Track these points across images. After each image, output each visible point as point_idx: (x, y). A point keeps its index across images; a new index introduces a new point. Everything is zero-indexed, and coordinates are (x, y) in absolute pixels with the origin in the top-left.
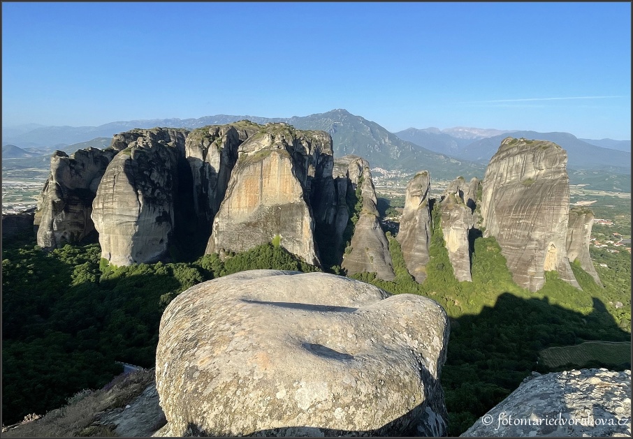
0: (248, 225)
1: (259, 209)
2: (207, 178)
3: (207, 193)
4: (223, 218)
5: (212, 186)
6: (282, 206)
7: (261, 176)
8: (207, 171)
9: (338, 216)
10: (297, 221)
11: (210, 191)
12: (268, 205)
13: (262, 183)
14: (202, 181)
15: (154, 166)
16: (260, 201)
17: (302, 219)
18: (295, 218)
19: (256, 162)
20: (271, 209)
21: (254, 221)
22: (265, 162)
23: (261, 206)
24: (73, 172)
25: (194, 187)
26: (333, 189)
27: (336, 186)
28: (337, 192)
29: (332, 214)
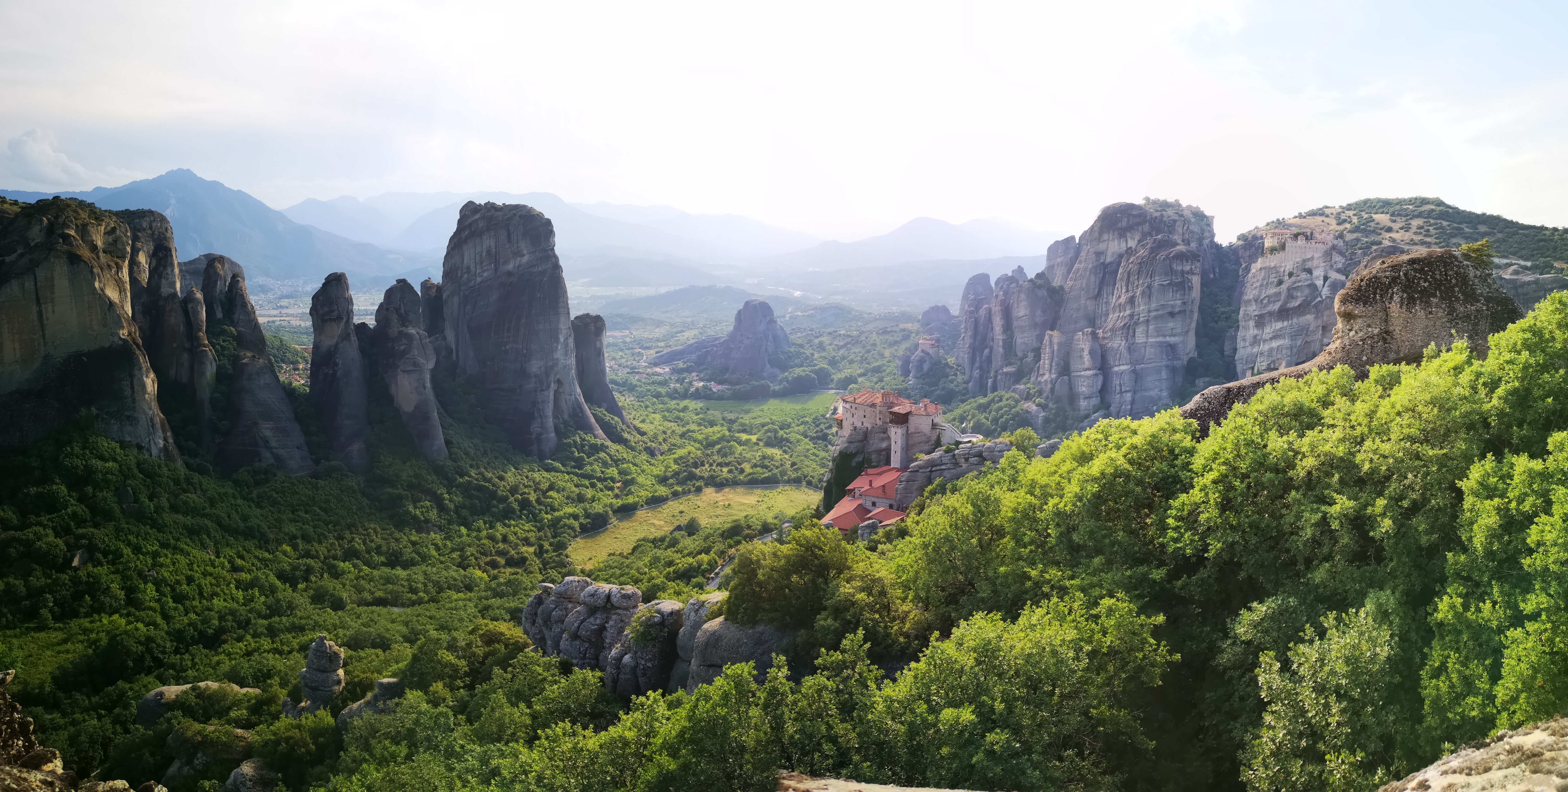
1: (44, 364)
6: (88, 354)
7: (38, 298)
9: (196, 368)
10: (121, 380)
12: (59, 354)
13: (40, 313)
16: (43, 348)
18: (116, 374)
19: (22, 273)
20: (68, 360)
21: (38, 387)
23: (47, 357)
26: (181, 318)
27: (186, 312)
28: (188, 323)
29: (187, 364)
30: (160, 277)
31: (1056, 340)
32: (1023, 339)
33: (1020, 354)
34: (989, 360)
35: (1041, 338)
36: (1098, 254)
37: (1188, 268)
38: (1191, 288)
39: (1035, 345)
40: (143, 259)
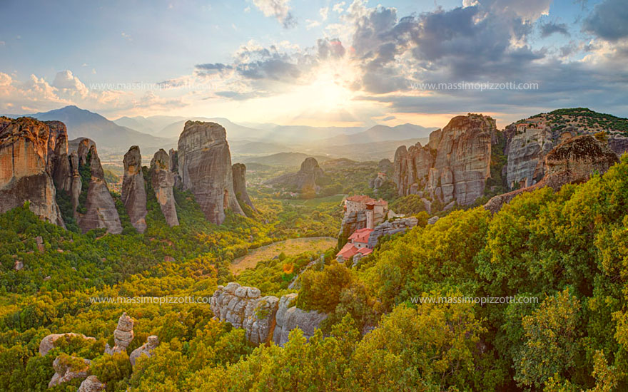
0: (5, 192)
7: (13, 154)
9: (73, 185)
13: (13, 160)
19: (9, 145)
21: (10, 189)
22: (15, 145)
26: (68, 163)
27: (70, 161)
28: (71, 165)
29: (69, 183)
30: (60, 147)
31: (434, 172)
32: (421, 172)
33: (420, 178)
34: (407, 182)
35: (428, 171)
36: (451, 136)
37: (486, 141)
38: (487, 149)
39: (426, 174)
40: (53, 139)
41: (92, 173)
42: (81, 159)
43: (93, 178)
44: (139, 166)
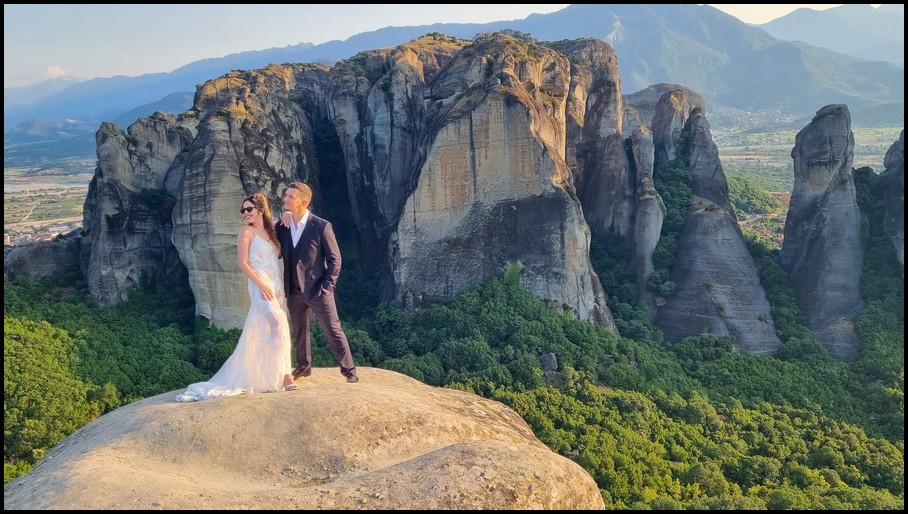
0: (453, 244)
1: (473, 212)
2: (370, 155)
3: (372, 187)
4: (406, 232)
5: (380, 170)
6: (518, 203)
7: (472, 143)
8: (369, 141)
9: (638, 219)
10: (551, 233)
11: (378, 183)
12: (489, 202)
13: (473, 158)
14: (361, 163)
15: (270, 139)
16: (473, 195)
17: (562, 228)
18: (546, 226)
19: (459, 117)
20: (497, 208)
21: (466, 236)
22: (476, 116)
23: (477, 205)
24: (135, 159)
25: (348, 175)
26: (623, 161)
27: (630, 155)
28: (632, 167)
29: (626, 214)
30: (600, 115)
40: (580, 94)
41: (694, 185)
42: (660, 147)
43: (696, 200)
44: (844, 165)
